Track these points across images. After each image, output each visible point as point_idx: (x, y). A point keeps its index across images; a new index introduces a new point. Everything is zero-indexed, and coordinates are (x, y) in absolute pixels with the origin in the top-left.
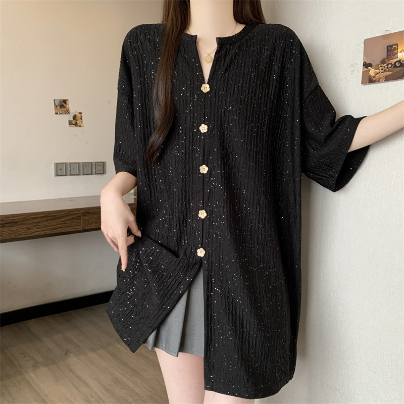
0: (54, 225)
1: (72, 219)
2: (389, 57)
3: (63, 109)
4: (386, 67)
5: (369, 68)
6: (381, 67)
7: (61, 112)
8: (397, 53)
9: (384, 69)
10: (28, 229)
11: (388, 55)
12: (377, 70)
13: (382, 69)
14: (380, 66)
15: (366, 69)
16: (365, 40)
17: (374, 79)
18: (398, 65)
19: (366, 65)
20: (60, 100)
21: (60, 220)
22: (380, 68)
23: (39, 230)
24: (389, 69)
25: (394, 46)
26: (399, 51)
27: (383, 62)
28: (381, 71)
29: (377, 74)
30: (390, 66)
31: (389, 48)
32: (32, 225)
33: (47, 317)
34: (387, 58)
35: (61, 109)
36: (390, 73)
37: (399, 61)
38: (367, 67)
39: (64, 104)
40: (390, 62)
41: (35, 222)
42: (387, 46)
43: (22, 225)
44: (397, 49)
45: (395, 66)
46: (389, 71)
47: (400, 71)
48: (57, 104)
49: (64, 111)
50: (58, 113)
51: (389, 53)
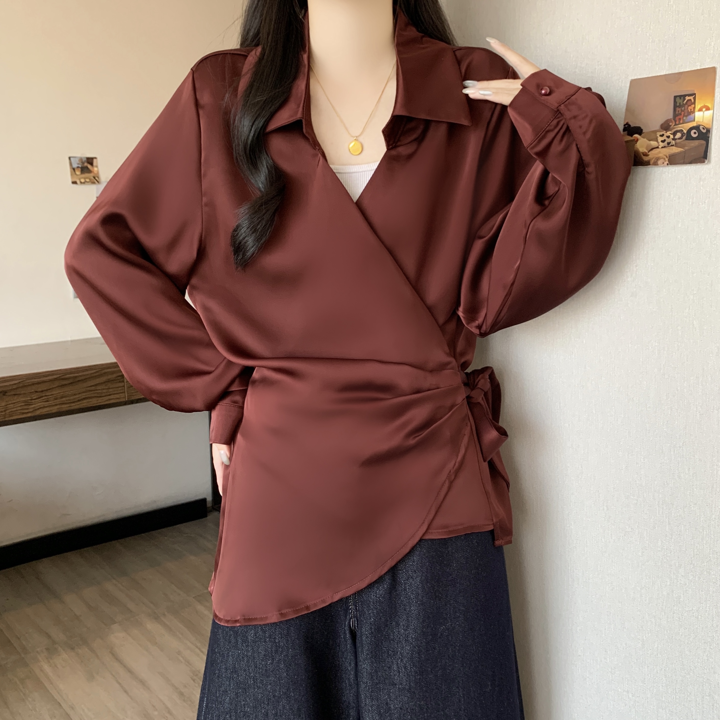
0: (75, 395)
1: (109, 381)
2: (677, 118)
3: (87, 175)
4: (672, 136)
6: (662, 136)
7: (83, 180)
8: (694, 112)
9: (668, 140)
10: (28, 403)
11: (675, 114)
12: (652, 143)
13: (663, 141)
14: (659, 134)
17: (646, 159)
18: (694, 136)
20: (81, 159)
21: (85, 385)
22: (660, 139)
23: (46, 404)
24: (678, 141)
25: (687, 98)
26: (697, 108)
27: (666, 127)
28: (662, 145)
29: (652, 149)
30: (679, 135)
31: (678, 100)
32: (35, 396)
33: (69, 555)
34: (674, 118)
35: (83, 176)
36: (679, 150)
37: (697, 128)
39: (89, 166)
40: (679, 127)
41: (40, 390)
42: (675, 97)
43: (16, 397)
44: (694, 103)
45: (688, 137)
46: (676, 145)
47: (698, 146)
48: (75, 166)
49: (90, 179)
50: (78, 182)
51: (678, 109)
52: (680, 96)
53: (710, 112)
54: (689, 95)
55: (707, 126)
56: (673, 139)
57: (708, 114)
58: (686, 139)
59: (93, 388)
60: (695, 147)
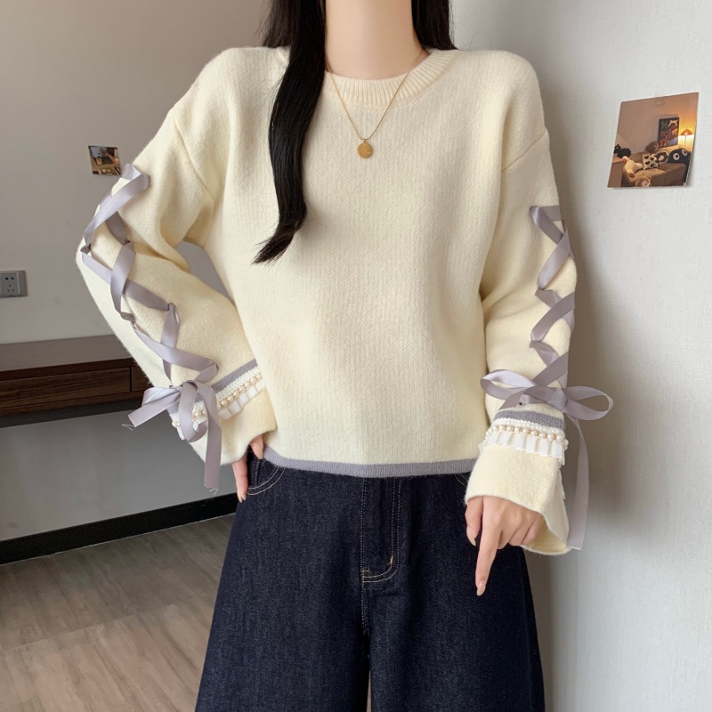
2: (661, 141)
3: (108, 165)
4: (655, 159)
5: (625, 157)
6: (647, 157)
7: (104, 171)
8: (677, 136)
9: (652, 162)
11: (660, 137)
12: (639, 165)
13: (647, 163)
14: (644, 156)
15: (619, 160)
16: (623, 103)
17: (631, 180)
18: (676, 159)
19: (620, 152)
20: (102, 149)
22: (645, 161)
24: (661, 163)
25: (672, 122)
26: (680, 132)
27: (650, 149)
28: (646, 166)
29: (637, 171)
30: (662, 158)
31: (663, 122)
34: (659, 141)
35: (104, 166)
36: (661, 172)
37: (679, 151)
38: (620, 156)
39: (110, 157)
40: (663, 150)
42: (661, 120)
44: (678, 127)
45: (671, 160)
46: (659, 168)
47: (679, 169)
48: (96, 155)
49: (112, 170)
50: (100, 172)
51: (662, 132)
52: (665, 120)
53: (692, 136)
54: (673, 119)
55: (688, 150)
56: (657, 161)
57: (690, 138)
58: (669, 162)
60: (676, 170)
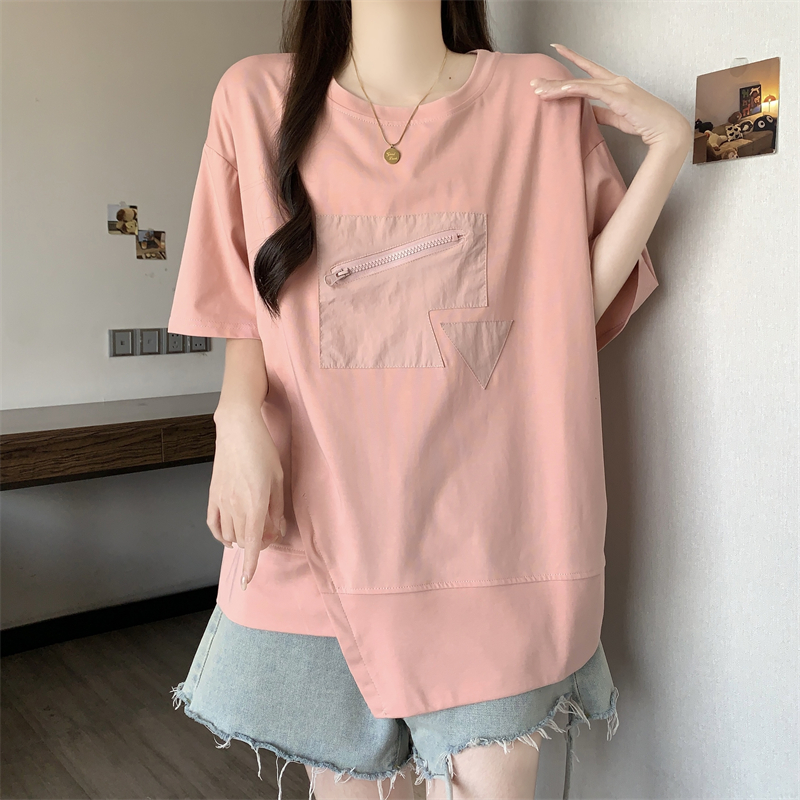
0: (109, 454)
1: (145, 440)
2: (744, 110)
4: (739, 129)
5: (707, 131)
6: (730, 129)
8: (760, 103)
9: (736, 133)
10: (57, 461)
11: (742, 107)
12: (723, 137)
13: (731, 135)
14: (727, 127)
15: (702, 135)
16: (699, 78)
17: (717, 153)
18: (761, 127)
19: (701, 126)
21: (119, 444)
22: (729, 132)
23: (78, 463)
24: (746, 133)
25: (753, 90)
26: (763, 99)
27: (733, 120)
28: (731, 138)
29: (722, 144)
30: (746, 127)
32: (65, 454)
34: (741, 111)
36: (747, 142)
37: (764, 118)
38: (702, 131)
40: (747, 119)
41: (71, 447)
42: (741, 90)
44: (760, 94)
45: (756, 128)
46: (744, 137)
51: (744, 102)
52: (746, 89)
53: (776, 102)
54: (755, 87)
55: (773, 116)
56: (742, 131)
57: (774, 104)
58: (754, 131)
59: (128, 448)
60: (763, 138)
